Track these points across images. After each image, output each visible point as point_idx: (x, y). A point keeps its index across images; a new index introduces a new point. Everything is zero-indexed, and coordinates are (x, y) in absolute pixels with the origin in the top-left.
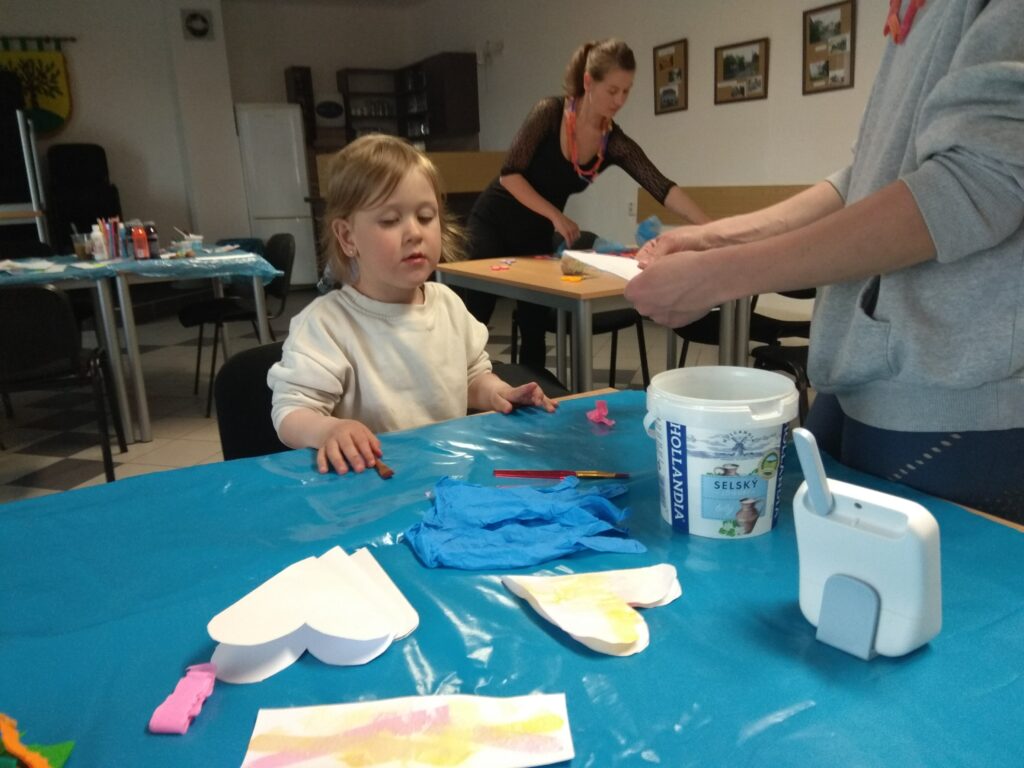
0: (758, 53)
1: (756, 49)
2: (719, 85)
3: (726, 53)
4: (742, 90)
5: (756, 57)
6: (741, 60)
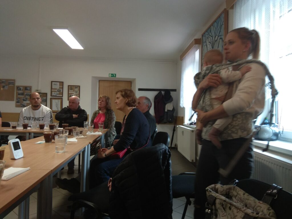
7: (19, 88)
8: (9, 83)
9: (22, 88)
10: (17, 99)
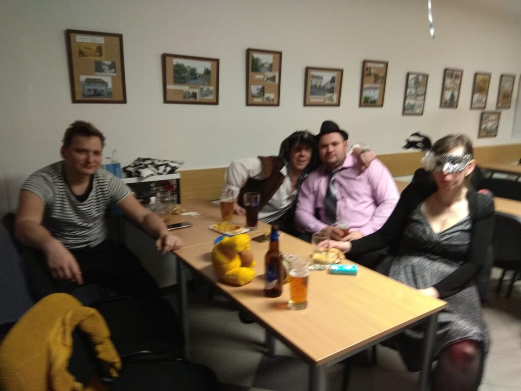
0: (210, 69)
1: (208, 65)
2: (169, 87)
3: (176, 61)
4: (194, 95)
5: (207, 72)
6: (193, 72)
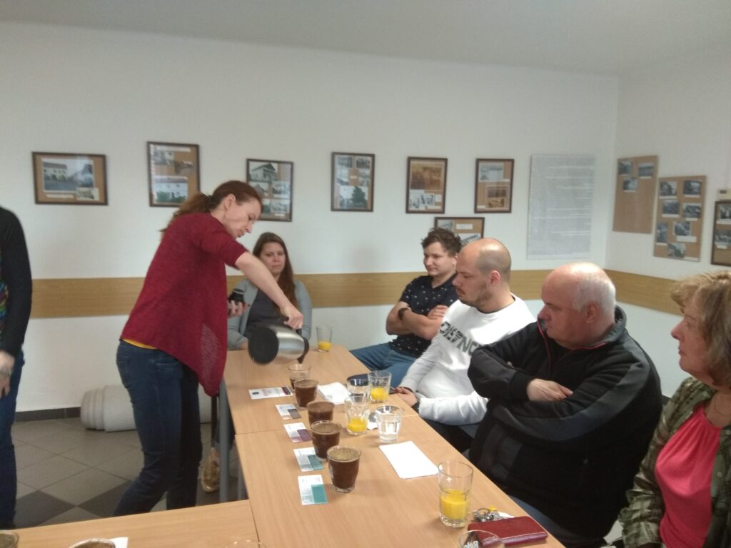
7: (666, 187)
8: (641, 169)
9: (674, 185)
10: (659, 227)
